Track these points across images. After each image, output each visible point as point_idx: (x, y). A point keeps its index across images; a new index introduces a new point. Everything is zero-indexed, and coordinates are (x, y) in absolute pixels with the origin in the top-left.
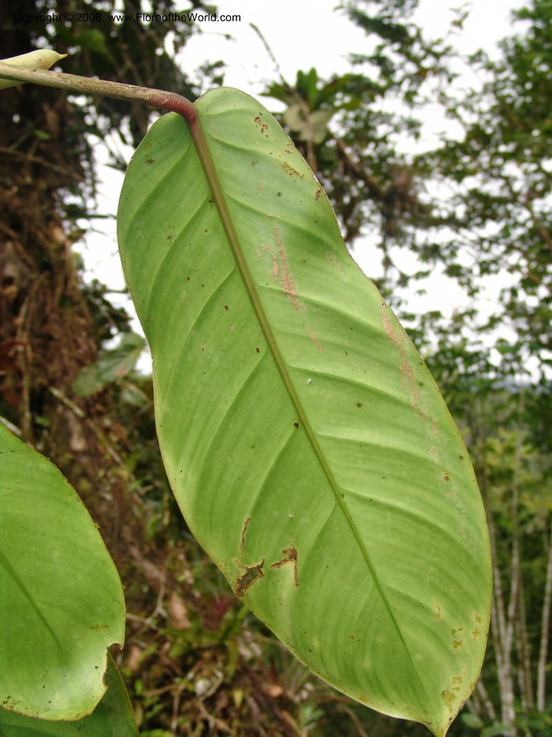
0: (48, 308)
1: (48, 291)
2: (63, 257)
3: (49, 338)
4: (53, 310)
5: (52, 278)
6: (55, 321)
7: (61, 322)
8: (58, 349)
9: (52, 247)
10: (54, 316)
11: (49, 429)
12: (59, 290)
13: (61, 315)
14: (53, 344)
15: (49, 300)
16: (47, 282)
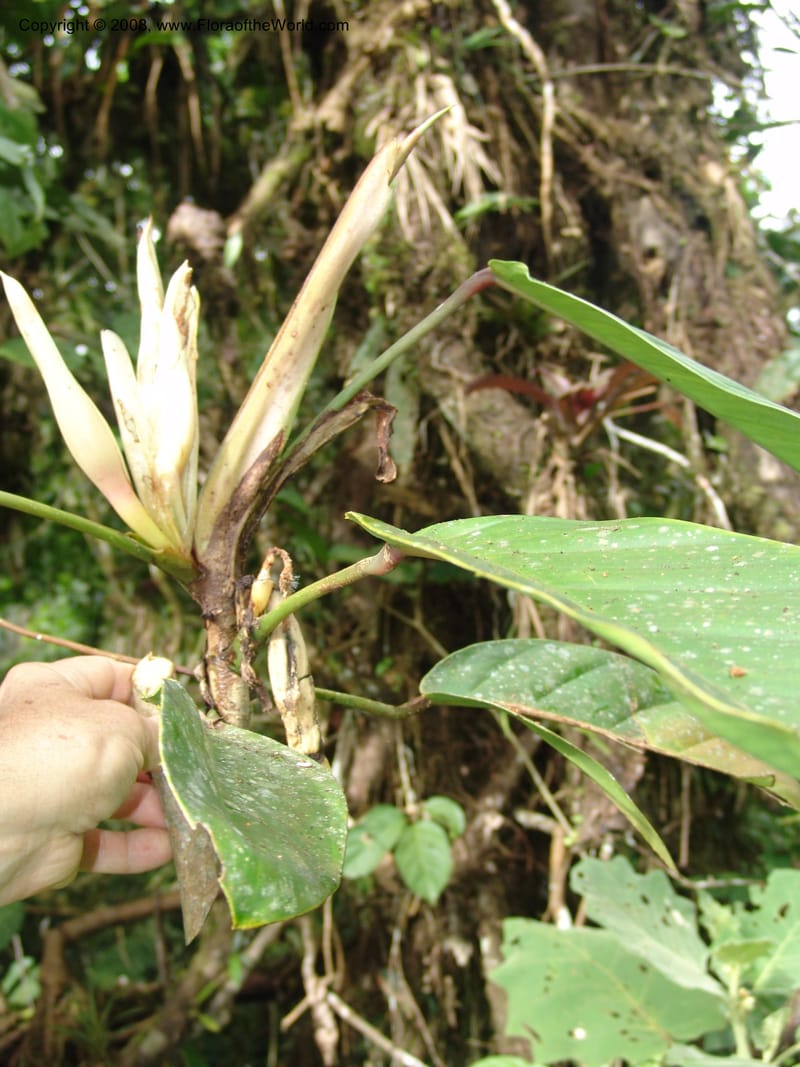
0: (709, 283)
1: (707, 258)
2: (723, 204)
3: (714, 325)
4: (716, 285)
5: (710, 238)
6: (720, 300)
7: (730, 301)
8: (728, 339)
9: (706, 193)
10: (718, 293)
11: (727, 454)
12: (722, 254)
13: (728, 289)
14: (720, 333)
15: (709, 270)
16: (704, 246)
